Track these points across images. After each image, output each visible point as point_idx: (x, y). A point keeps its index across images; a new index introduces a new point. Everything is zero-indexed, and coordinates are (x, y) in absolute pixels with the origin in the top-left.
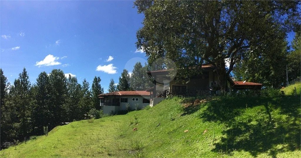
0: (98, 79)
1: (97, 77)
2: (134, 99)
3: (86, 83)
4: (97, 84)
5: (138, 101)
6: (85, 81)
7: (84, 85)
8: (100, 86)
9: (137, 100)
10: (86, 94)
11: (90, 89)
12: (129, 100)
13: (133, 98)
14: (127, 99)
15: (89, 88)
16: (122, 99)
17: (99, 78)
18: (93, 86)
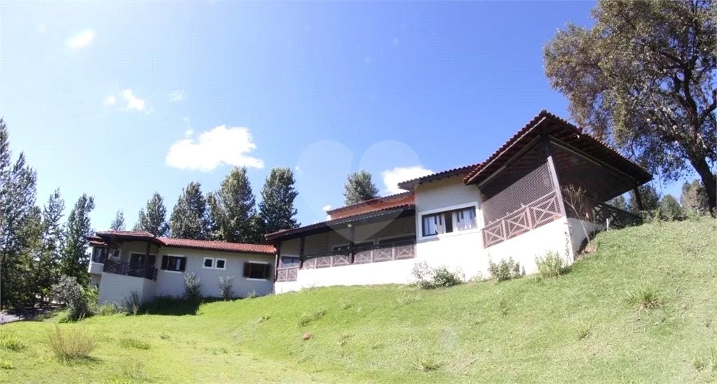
0: (88, 201)
1: (88, 198)
2: (208, 263)
3: (57, 199)
4: (81, 214)
5: (224, 269)
6: (57, 196)
7: (50, 206)
8: (89, 220)
9: (221, 264)
10: (50, 231)
11: (63, 222)
12: (189, 265)
13: (205, 258)
14: (184, 261)
15: (61, 216)
16: (165, 258)
17: (91, 201)
18: (72, 218)
